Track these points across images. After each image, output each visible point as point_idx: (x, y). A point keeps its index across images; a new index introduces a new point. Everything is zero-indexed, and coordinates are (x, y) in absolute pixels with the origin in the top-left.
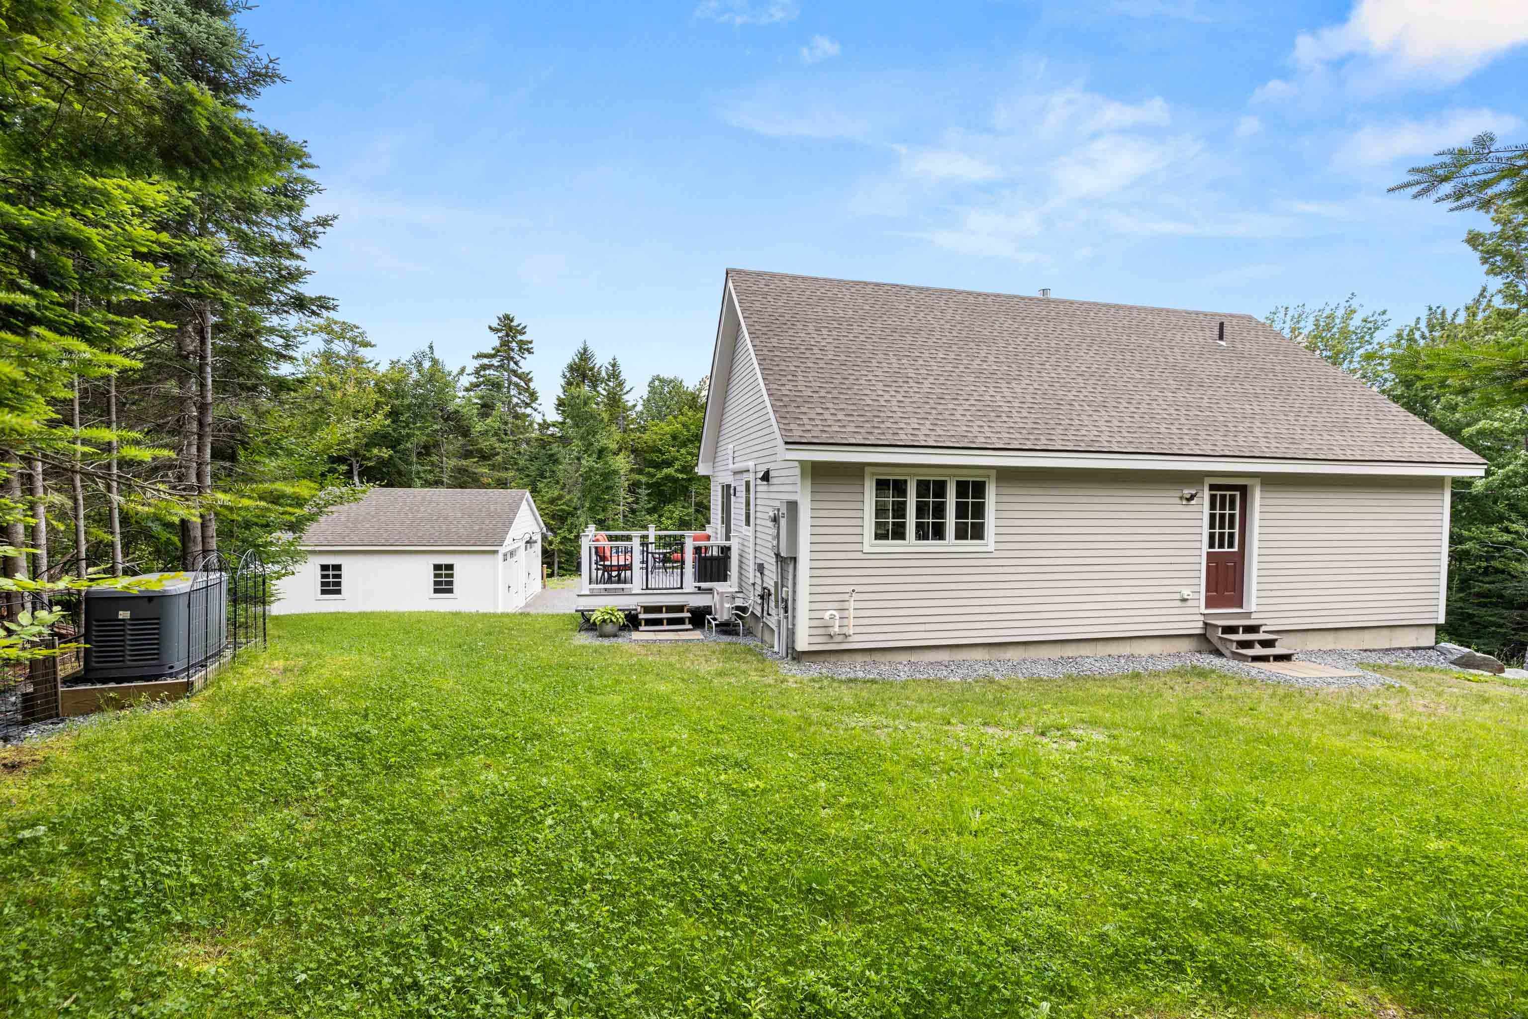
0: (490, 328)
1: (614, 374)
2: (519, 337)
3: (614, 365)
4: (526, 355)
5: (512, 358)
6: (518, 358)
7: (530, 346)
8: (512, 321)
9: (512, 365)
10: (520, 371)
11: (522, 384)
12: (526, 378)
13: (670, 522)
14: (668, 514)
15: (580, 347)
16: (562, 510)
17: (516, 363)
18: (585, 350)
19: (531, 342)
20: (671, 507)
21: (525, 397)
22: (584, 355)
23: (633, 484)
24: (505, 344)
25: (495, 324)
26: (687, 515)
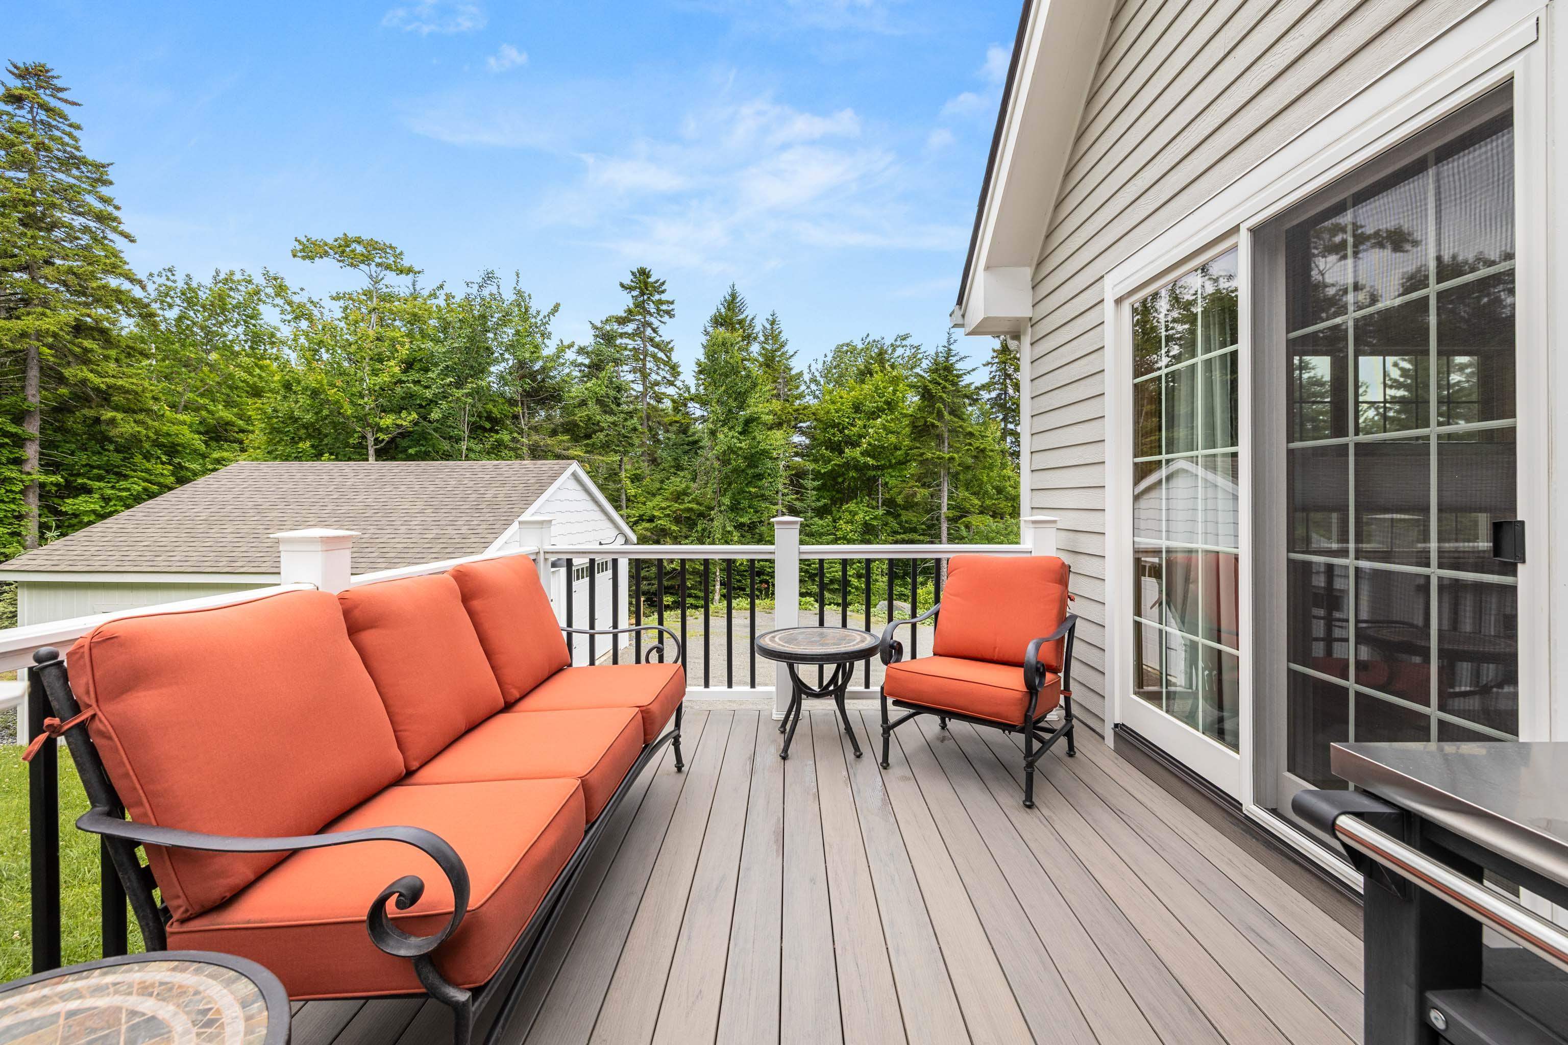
0: (622, 285)
1: (773, 335)
2: (657, 297)
3: (773, 323)
4: (666, 318)
5: (650, 324)
6: (656, 323)
7: (671, 307)
8: (648, 276)
9: (649, 331)
10: (657, 339)
11: (661, 355)
12: (665, 348)
13: (849, 527)
14: (847, 516)
15: (726, 292)
16: (690, 510)
17: (654, 330)
18: (734, 296)
19: (672, 303)
20: (852, 506)
21: (665, 373)
22: (732, 303)
23: (796, 475)
24: (640, 306)
25: (627, 280)
26: (875, 518)
